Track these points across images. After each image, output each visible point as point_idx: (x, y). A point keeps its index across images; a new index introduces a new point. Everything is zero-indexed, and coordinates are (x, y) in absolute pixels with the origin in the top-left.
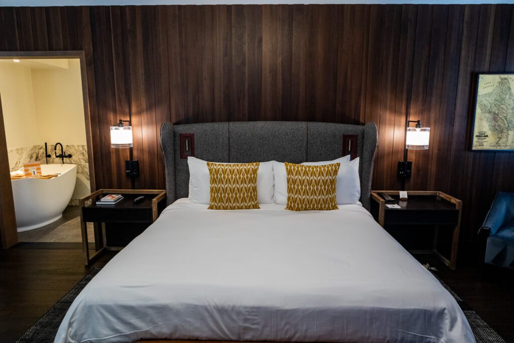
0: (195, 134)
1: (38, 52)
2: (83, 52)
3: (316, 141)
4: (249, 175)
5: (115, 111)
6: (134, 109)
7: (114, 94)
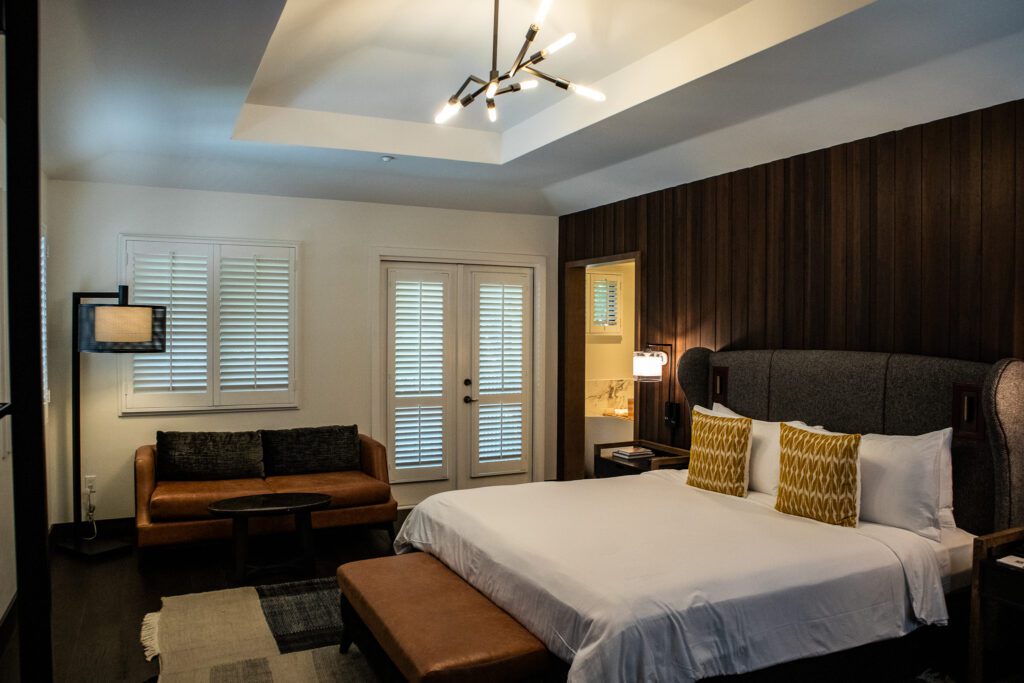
0: (730, 368)
1: (605, 258)
2: (638, 254)
3: (901, 395)
4: (730, 438)
5: (661, 330)
6: (679, 330)
7: (661, 310)
